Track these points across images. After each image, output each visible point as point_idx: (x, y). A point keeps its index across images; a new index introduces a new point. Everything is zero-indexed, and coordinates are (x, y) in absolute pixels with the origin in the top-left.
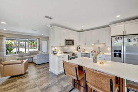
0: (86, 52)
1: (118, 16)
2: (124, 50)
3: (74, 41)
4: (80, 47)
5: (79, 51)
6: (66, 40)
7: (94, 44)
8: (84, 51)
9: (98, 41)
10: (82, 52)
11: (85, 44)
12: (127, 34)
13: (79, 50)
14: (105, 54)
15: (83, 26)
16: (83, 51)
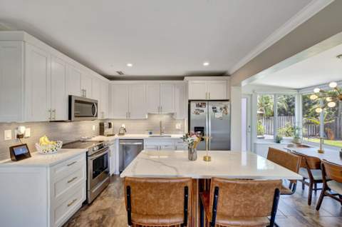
0: (127, 136)
1: (206, 64)
2: (208, 126)
3: (97, 104)
4: (110, 124)
5: (108, 136)
6: (76, 101)
7: (149, 114)
8: (123, 134)
9: (160, 109)
10: (117, 136)
11: (129, 114)
12: (211, 99)
13: (107, 131)
14: (174, 136)
15: (130, 65)
16: (120, 134)
